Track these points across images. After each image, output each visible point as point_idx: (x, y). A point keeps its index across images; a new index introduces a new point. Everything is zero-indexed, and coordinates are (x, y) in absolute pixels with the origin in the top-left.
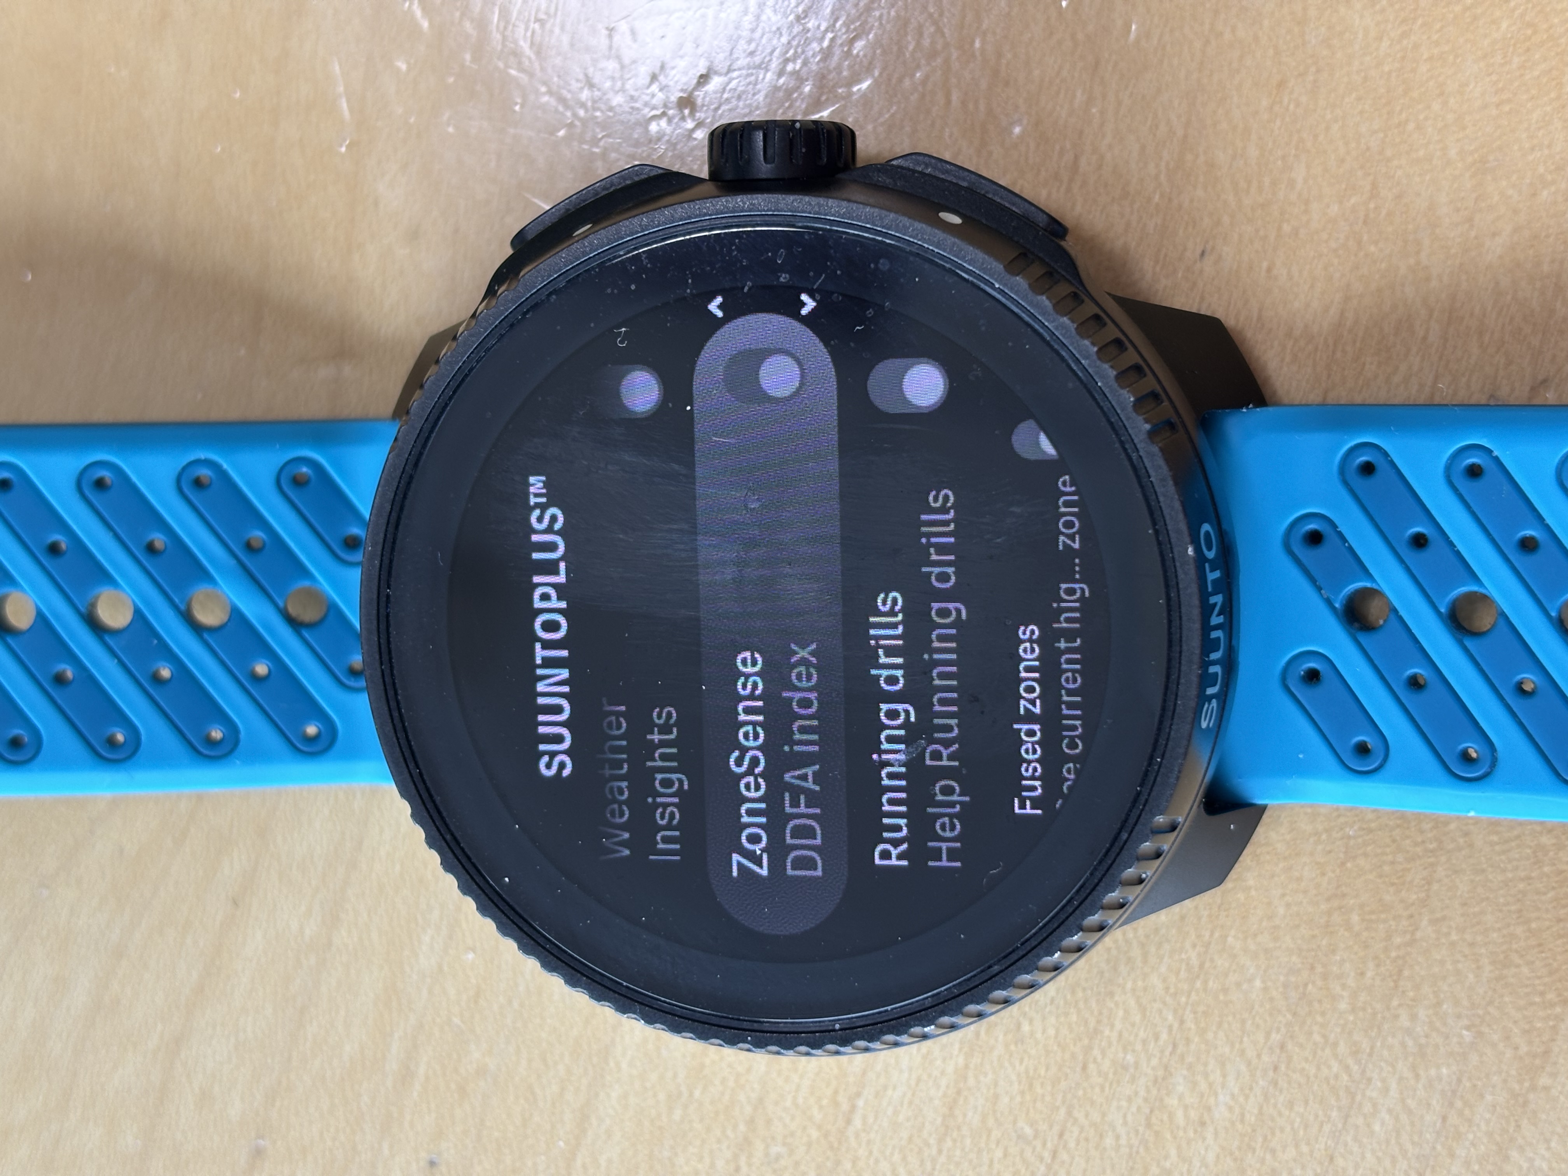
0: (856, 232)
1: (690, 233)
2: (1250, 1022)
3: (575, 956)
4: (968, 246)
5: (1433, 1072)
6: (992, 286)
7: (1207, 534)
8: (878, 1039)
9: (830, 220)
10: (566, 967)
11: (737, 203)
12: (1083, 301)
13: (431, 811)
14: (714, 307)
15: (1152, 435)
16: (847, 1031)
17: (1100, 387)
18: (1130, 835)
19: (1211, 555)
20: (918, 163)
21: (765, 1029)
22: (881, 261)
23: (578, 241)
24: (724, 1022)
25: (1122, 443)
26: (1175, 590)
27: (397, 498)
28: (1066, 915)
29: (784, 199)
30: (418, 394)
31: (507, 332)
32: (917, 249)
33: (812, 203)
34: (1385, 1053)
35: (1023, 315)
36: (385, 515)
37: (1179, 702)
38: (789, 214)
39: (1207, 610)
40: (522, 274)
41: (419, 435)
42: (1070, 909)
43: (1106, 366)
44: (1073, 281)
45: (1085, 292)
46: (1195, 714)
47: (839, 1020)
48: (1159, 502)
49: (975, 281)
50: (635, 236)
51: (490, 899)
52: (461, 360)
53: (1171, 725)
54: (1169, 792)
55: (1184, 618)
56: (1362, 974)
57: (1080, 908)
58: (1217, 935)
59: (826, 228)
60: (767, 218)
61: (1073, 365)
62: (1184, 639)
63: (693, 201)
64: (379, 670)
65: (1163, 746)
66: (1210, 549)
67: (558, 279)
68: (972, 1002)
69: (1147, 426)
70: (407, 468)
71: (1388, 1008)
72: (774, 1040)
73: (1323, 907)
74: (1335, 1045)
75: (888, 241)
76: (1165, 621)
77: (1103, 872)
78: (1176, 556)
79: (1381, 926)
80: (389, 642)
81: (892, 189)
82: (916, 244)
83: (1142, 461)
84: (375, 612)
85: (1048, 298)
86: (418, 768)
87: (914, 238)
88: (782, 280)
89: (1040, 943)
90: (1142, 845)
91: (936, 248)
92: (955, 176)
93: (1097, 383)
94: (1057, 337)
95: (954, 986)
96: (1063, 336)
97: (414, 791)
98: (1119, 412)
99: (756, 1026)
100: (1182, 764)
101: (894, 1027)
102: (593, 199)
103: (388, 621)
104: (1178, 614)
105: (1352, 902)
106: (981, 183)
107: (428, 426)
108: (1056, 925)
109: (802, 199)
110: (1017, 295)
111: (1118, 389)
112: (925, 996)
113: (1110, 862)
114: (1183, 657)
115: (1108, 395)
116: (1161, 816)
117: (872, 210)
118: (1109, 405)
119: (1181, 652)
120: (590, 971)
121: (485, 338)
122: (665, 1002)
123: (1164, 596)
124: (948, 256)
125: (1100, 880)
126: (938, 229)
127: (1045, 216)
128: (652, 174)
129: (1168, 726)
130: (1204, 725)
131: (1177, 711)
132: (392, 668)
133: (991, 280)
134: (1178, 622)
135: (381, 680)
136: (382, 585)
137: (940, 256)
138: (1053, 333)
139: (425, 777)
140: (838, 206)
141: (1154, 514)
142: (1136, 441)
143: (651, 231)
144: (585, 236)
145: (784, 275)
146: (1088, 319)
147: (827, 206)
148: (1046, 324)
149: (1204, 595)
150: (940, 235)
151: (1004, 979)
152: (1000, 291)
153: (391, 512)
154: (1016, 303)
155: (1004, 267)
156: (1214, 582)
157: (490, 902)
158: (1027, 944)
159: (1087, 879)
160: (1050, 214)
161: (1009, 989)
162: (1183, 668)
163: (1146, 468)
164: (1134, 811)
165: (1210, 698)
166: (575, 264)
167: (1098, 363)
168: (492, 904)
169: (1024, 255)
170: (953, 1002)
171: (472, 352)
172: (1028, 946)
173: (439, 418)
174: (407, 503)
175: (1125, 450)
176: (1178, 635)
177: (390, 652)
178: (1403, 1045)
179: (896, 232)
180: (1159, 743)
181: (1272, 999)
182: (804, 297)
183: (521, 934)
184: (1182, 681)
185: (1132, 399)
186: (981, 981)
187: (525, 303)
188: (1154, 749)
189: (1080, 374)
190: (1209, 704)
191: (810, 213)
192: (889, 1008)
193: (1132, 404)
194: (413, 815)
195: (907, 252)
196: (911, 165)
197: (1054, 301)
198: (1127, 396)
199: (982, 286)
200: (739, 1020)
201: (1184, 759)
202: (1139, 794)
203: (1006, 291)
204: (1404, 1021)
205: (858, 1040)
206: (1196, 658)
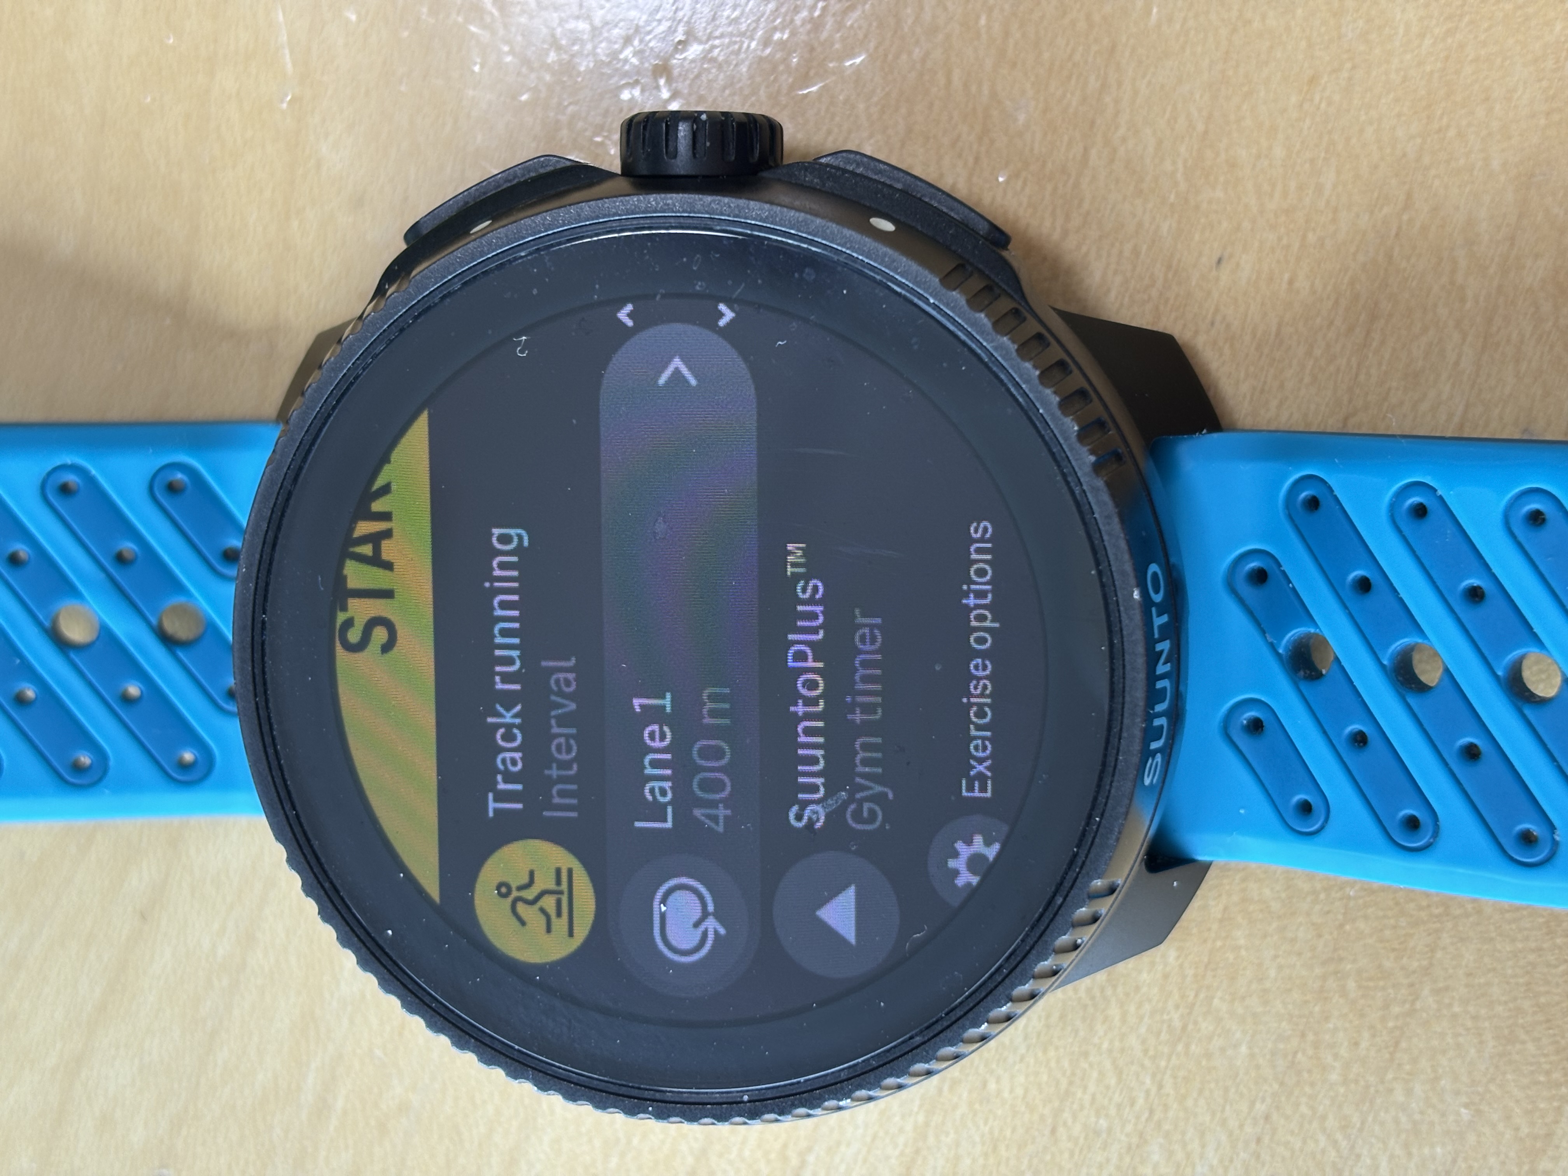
0: (779, 238)
1: (597, 235)
2: (1233, 1090)
3: (463, 1016)
4: (901, 257)
5: (1426, 1151)
6: (926, 301)
7: (1155, 575)
8: (789, 1113)
9: (750, 224)
10: (453, 1029)
11: (649, 203)
12: (1025, 319)
13: (309, 857)
14: (624, 315)
15: (1097, 468)
16: (757, 1103)
17: (1041, 415)
18: (1065, 899)
19: (1158, 598)
20: (849, 162)
21: (668, 1099)
22: (807, 270)
23: (475, 240)
24: (623, 1090)
25: (1064, 476)
26: (1119, 636)
27: (274, 516)
28: (995, 984)
29: (701, 200)
30: (299, 400)
31: (396, 337)
32: (846, 258)
33: (732, 205)
34: (1377, 1128)
35: (960, 334)
36: (262, 534)
37: (1121, 758)
38: (707, 216)
39: (1153, 658)
40: (414, 273)
41: (299, 447)
42: (999, 978)
43: (1048, 391)
44: (1015, 296)
45: (1028, 308)
46: (1138, 771)
47: (748, 1091)
48: (1103, 541)
49: (908, 295)
50: (537, 236)
51: (372, 953)
52: (346, 367)
53: (1112, 782)
54: (1108, 854)
55: (1128, 667)
56: (1356, 1044)
57: (1010, 976)
58: (1202, 996)
59: (747, 233)
60: (682, 220)
61: (1013, 390)
62: (1127, 689)
63: (601, 199)
64: (253, 702)
65: (1102, 805)
66: (1157, 591)
67: (453, 281)
68: (891, 1075)
69: (1093, 458)
70: (285, 483)
71: (1382, 1082)
72: (678, 1111)
73: (1318, 971)
74: (1324, 1118)
75: (814, 249)
76: (1107, 670)
77: (1035, 939)
78: (1120, 600)
79: (1379, 994)
80: (264, 673)
81: (820, 191)
82: (845, 253)
83: (1086, 496)
84: (249, 639)
85: (986, 316)
86: (294, 809)
87: (842, 246)
88: (698, 288)
89: (966, 1014)
90: (1078, 911)
91: (867, 258)
92: (889, 177)
93: (1038, 411)
94: (996, 358)
95: (872, 1057)
96: (1004, 358)
97: (290, 835)
98: (1062, 441)
99: (658, 1096)
100: (1122, 825)
101: (806, 1101)
102: (494, 192)
103: (263, 650)
104: (1121, 662)
105: (1349, 967)
106: (917, 186)
107: (310, 438)
108: (984, 994)
109: (720, 201)
110: (954, 312)
111: (1062, 417)
112: (841, 1067)
113: (1043, 928)
114: (1125, 709)
115: (1050, 423)
116: (1099, 880)
117: (797, 214)
118: (1051, 434)
119: (1123, 704)
120: (480, 1034)
121: (372, 343)
122: (560, 1068)
123: (1107, 643)
124: (879, 267)
125: (1032, 948)
126: (869, 237)
127: (986, 223)
128: (559, 166)
129: (1109, 782)
130: (1147, 781)
131: (1119, 767)
132: (267, 701)
133: (926, 295)
134: (1121, 671)
135: (255, 714)
136: (257, 610)
137: (869, 266)
138: (992, 354)
139: (303, 820)
140: (760, 209)
141: (1098, 553)
142: (1079, 474)
143: (555, 231)
144: (483, 234)
145: (700, 283)
146: (1030, 339)
147: (749, 209)
148: (985, 344)
149: (1150, 642)
150: (869, 243)
151: (927, 1052)
152: (935, 307)
153: (267, 531)
154: (952, 320)
155: (941, 280)
156: (1161, 627)
157: (371, 956)
158: (951, 1014)
159: (1018, 946)
160: (993, 222)
161: (931, 1062)
162: (1126, 721)
163: (1089, 503)
164: (1070, 873)
165: (1153, 754)
166: (472, 265)
167: (1041, 388)
168: (373, 959)
169: (960, 267)
170: (872, 1075)
171: (358, 359)
172: (953, 1016)
173: (320, 430)
174: (285, 521)
175: (1067, 483)
176: (1121, 686)
177: (265, 684)
178: (1397, 1121)
179: (823, 239)
180: (1098, 802)
181: (1258, 1067)
182: (722, 307)
183: (405, 992)
184: (1125, 735)
185: (1076, 428)
186: (902, 1052)
187: (416, 307)
188: (1093, 808)
189: (1021, 400)
190: (1153, 760)
191: (729, 216)
192: (802, 1079)
193: (1075, 434)
194: (289, 860)
195: (834, 262)
196: (841, 163)
197: (993, 320)
198: (1071, 425)
199: (916, 300)
200: (639, 1088)
201: (1125, 819)
202: (1075, 855)
203: (942, 307)
204: (1399, 1096)
205: (768, 1113)
206: (1140, 710)
